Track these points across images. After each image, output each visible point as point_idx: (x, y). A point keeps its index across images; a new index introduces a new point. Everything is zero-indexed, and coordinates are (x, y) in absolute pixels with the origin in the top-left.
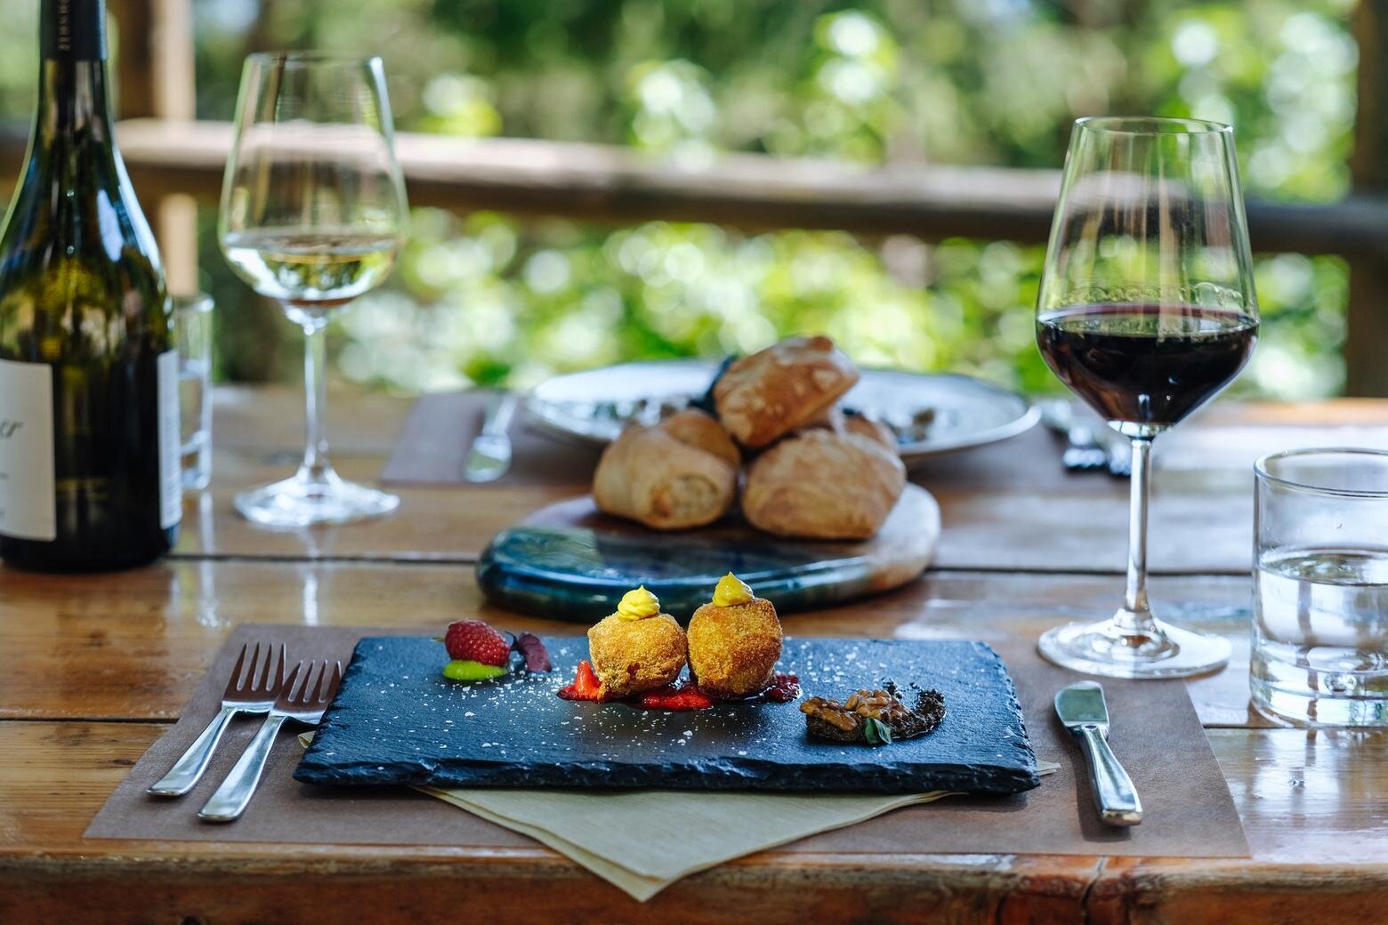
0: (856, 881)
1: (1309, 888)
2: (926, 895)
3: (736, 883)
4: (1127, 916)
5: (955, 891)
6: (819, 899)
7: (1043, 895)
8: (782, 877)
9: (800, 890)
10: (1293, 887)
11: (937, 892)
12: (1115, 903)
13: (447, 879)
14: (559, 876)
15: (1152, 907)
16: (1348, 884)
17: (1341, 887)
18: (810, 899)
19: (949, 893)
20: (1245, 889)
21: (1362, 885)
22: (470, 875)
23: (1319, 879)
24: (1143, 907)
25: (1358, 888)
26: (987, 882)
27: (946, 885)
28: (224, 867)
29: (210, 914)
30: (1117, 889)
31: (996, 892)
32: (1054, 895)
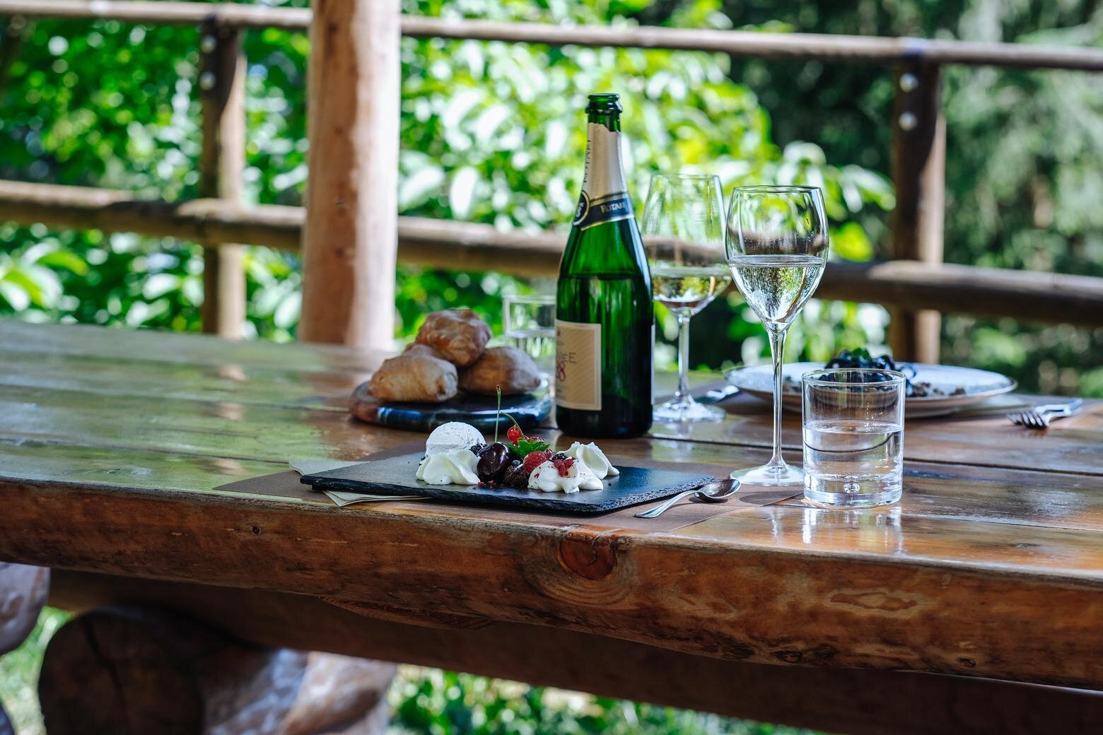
0: (505, 530)
1: (696, 550)
2: (531, 538)
3: (459, 527)
4: (615, 556)
5: (542, 536)
6: (491, 537)
7: (575, 540)
8: (477, 526)
9: (483, 532)
10: (689, 548)
11: (535, 536)
12: (608, 548)
13: (349, 516)
14: (391, 518)
15: (625, 552)
16: (713, 550)
17: (709, 550)
18: (487, 537)
19: (540, 538)
20: (668, 548)
21: (719, 550)
22: (357, 515)
23: (701, 546)
24: (621, 551)
25: (718, 552)
26: (554, 533)
27: (539, 534)
28: (266, 504)
29: (261, 525)
30: (608, 541)
31: (558, 538)
32: (583, 542)
